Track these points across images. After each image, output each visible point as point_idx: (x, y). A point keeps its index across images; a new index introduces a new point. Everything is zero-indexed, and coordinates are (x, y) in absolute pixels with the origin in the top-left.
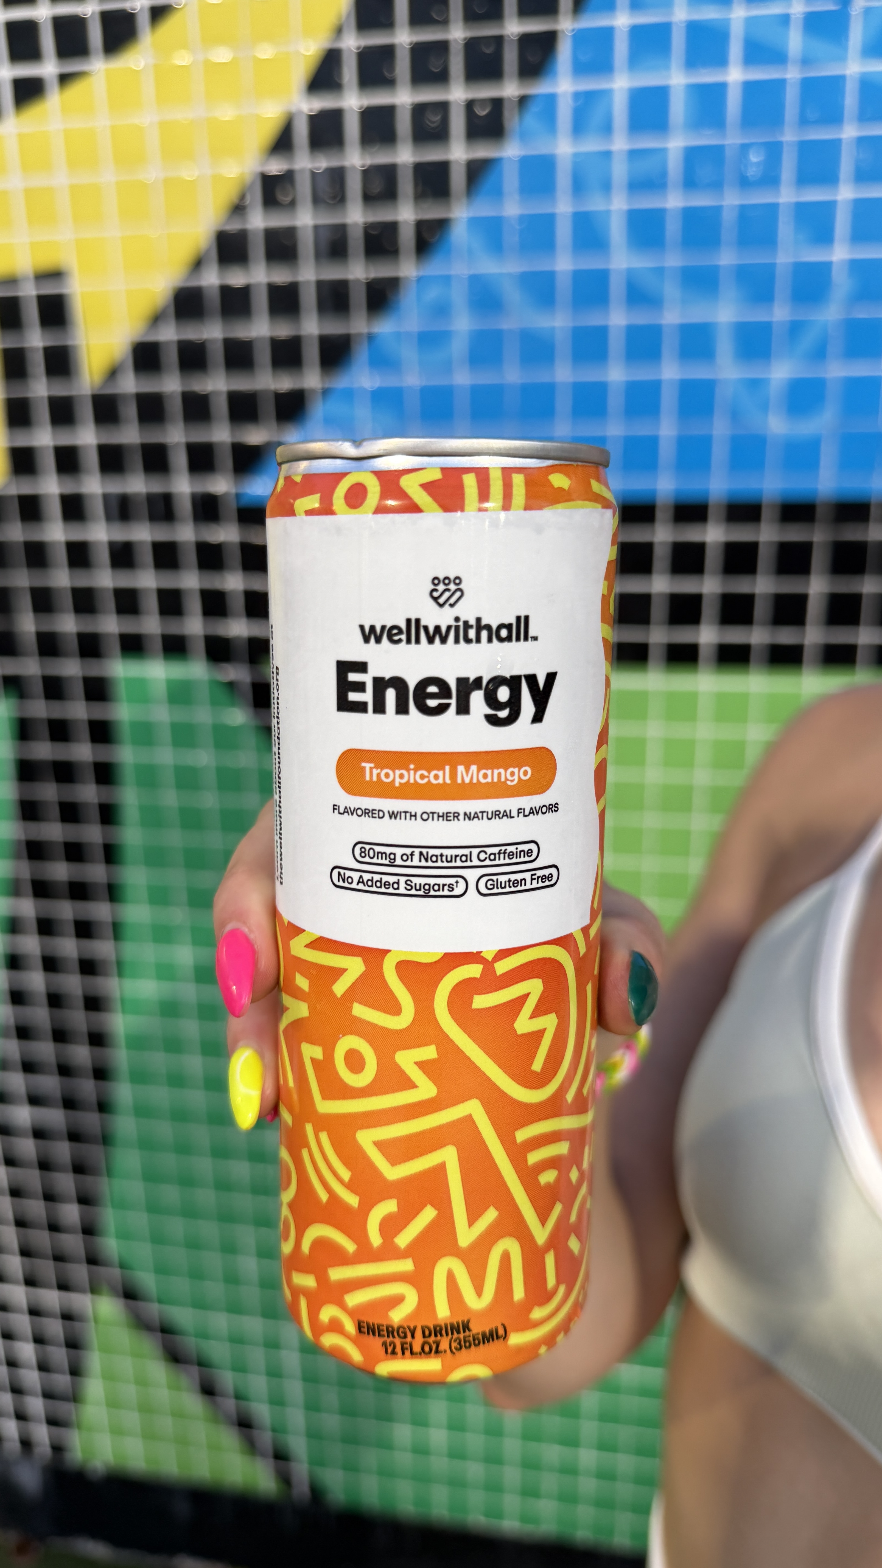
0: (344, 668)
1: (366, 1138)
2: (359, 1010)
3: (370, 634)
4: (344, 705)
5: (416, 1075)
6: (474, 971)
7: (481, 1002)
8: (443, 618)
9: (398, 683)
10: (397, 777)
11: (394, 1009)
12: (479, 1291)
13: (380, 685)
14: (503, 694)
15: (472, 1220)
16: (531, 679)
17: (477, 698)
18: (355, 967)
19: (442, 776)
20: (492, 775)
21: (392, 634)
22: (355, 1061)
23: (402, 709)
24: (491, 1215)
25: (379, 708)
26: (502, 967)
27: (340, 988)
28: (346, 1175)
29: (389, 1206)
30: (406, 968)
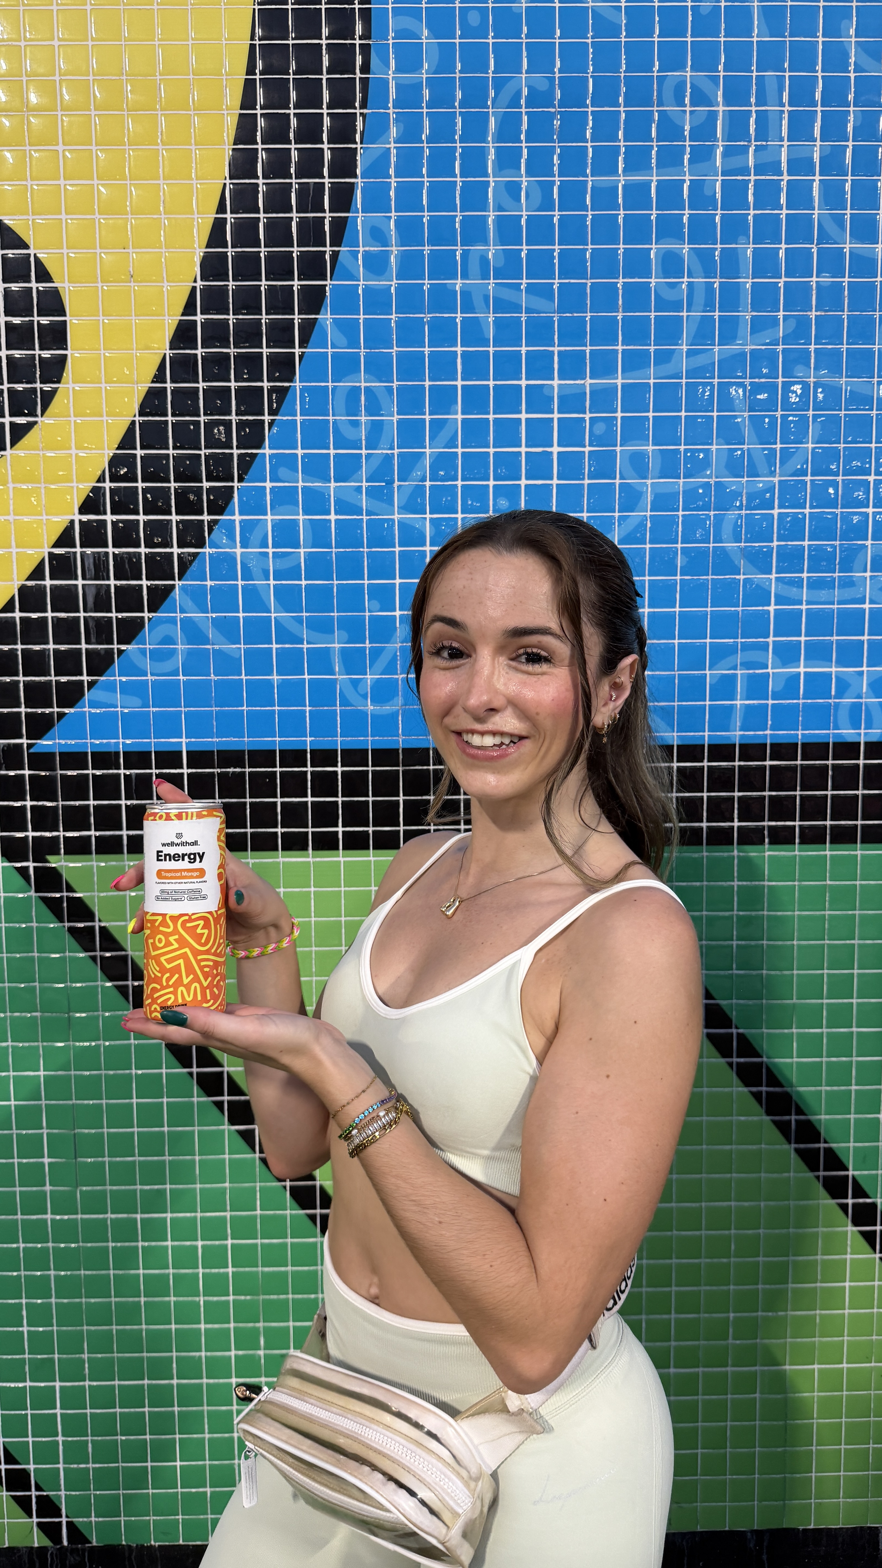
0: (158, 852)
1: (162, 959)
2: (161, 929)
3: (164, 845)
4: (158, 860)
5: (174, 942)
6: (187, 918)
7: (188, 925)
8: (179, 841)
9: (169, 855)
10: (169, 875)
11: (169, 927)
12: (189, 996)
13: (166, 855)
14: (192, 857)
15: (187, 977)
16: (199, 854)
17: (186, 857)
18: (160, 918)
19: (179, 874)
20: (190, 874)
21: (168, 844)
22: (160, 941)
23: (170, 860)
24: (192, 976)
25: (165, 860)
26: (193, 917)
27: (157, 924)
28: (158, 969)
29: (168, 975)
30: (171, 917)
